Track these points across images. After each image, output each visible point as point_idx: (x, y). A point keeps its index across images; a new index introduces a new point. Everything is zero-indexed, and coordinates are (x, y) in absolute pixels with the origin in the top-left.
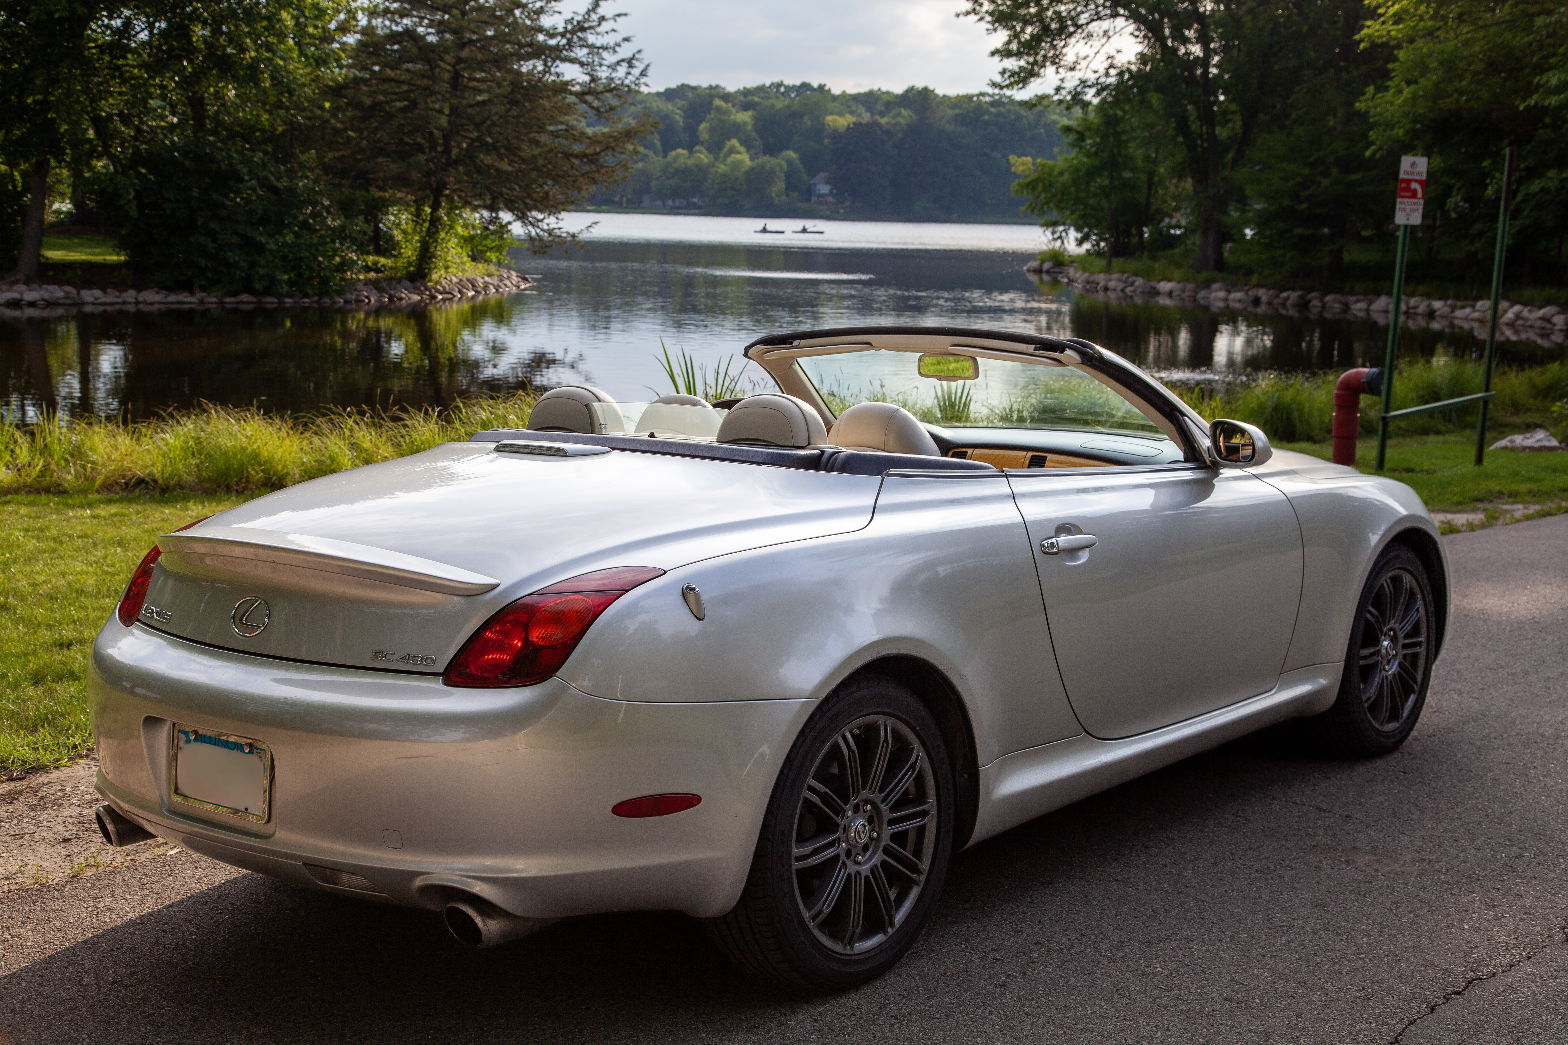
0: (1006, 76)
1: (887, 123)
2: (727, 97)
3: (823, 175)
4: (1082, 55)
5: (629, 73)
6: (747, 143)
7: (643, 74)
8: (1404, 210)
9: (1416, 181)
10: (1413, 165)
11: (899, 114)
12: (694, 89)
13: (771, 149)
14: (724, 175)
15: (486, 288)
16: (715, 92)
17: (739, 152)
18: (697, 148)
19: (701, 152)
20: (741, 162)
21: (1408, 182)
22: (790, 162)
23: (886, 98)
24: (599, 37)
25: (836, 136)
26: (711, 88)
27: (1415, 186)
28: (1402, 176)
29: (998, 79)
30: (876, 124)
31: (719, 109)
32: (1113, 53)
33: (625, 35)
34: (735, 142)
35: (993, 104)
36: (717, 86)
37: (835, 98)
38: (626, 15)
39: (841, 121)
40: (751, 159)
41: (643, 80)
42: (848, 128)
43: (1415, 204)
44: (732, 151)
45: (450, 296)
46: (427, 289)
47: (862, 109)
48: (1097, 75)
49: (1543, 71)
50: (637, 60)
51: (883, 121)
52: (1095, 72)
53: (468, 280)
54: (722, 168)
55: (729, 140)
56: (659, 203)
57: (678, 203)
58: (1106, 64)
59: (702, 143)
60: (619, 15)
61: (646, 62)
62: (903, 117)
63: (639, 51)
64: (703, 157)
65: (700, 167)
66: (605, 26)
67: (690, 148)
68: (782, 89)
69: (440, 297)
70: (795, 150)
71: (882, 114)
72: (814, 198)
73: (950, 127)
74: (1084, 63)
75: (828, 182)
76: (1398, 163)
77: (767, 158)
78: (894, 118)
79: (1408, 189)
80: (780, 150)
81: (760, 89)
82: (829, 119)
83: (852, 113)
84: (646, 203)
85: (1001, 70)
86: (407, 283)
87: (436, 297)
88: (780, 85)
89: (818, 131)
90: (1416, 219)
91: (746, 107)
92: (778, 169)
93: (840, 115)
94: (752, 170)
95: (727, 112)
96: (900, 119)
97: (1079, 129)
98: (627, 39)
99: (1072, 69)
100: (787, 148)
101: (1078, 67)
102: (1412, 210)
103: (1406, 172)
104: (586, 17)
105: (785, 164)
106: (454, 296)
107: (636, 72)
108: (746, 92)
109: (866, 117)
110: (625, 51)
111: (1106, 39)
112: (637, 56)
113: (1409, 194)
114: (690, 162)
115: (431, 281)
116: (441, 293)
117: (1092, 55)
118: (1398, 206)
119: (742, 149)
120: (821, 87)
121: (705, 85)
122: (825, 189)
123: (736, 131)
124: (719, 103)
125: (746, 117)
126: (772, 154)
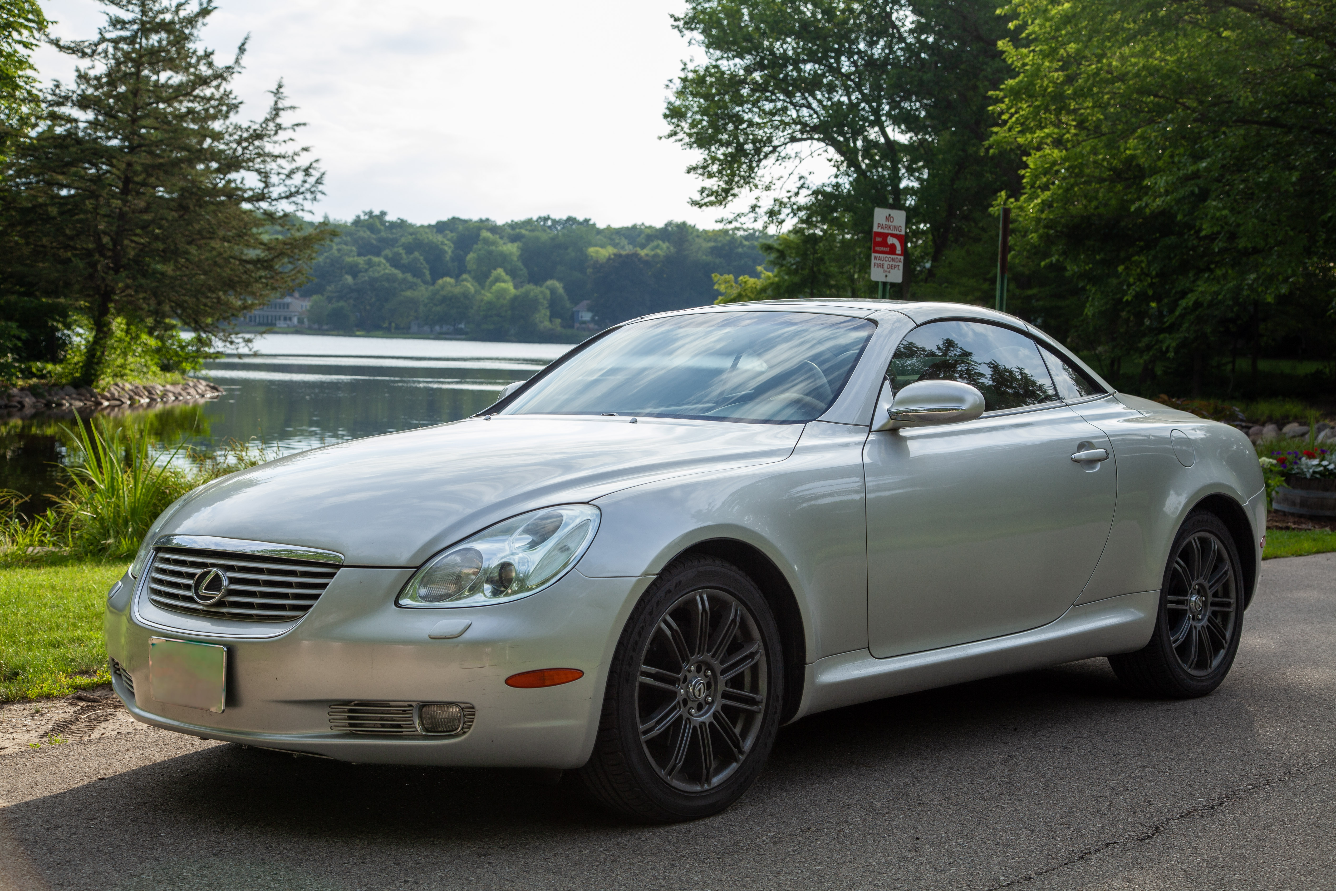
1: (647, 255)
2: (494, 229)
3: (585, 303)
4: (777, 176)
5: (305, 182)
6: (513, 273)
7: (319, 182)
8: (880, 266)
9: (893, 236)
10: (889, 219)
11: (657, 247)
12: (465, 222)
13: (536, 279)
14: (490, 303)
16: (484, 224)
17: (504, 281)
18: (465, 276)
19: (466, 280)
20: (505, 290)
21: (884, 235)
22: (553, 291)
23: (648, 231)
24: (276, 145)
25: (598, 266)
26: (481, 221)
27: (892, 241)
28: (877, 229)
29: (697, 197)
30: (636, 255)
31: (486, 241)
32: (805, 174)
33: (305, 146)
34: (500, 271)
36: (487, 220)
37: (599, 232)
38: (304, 124)
39: (601, 253)
40: (516, 287)
41: (320, 187)
42: (609, 259)
43: (894, 261)
44: (498, 280)
46: (92, 395)
47: (624, 242)
48: (789, 195)
50: (314, 169)
51: (643, 253)
52: (789, 191)
53: (147, 388)
54: (488, 296)
55: (495, 269)
56: (426, 329)
57: (445, 329)
58: (799, 184)
59: (469, 272)
60: (298, 125)
61: (322, 171)
62: (661, 249)
63: (317, 161)
64: (469, 285)
65: (465, 295)
66: (283, 135)
67: (457, 277)
68: (549, 223)
69: (107, 404)
70: (559, 279)
71: (643, 247)
72: (577, 326)
73: (709, 259)
74: (779, 184)
75: (590, 309)
77: (531, 287)
78: (653, 249)
79: (884, 243)
80: (545, 279)
81: (529, 222)
82: (592, 250)
83: (615, 245)
84: (413, 329)
85: (700, 189)
86: (70, 390)
87: (100, 404)
88: (546, 219)
89: (582, 262)
91: (514, 239)
92: (541, 296)
93: (603, 246)
94: (515, 298)
95: (494, 243)
96: (658, 251)
97: (781, 248)
98: (305, 149)
99: (768, 188)
100: (552, 277)
101: (773, 187)
103: (880, 226)
104: (264, 125)
105: (548, 292)
107: (312, 180)
108: (513, 226)
109: (628, 249)
110: (303, 161)
111: (798, 160)
112: (314, 165)
113: (886, 249)
114: (457, 290)
115: (97, 387)
117: (786, 176)
118: (873, 261)
119: (507, 278)
120: (587, 221)
122: (587, 316)
123: (502, 260)
124: (485, 234)
125: (512, 249)
126: (536, 283)
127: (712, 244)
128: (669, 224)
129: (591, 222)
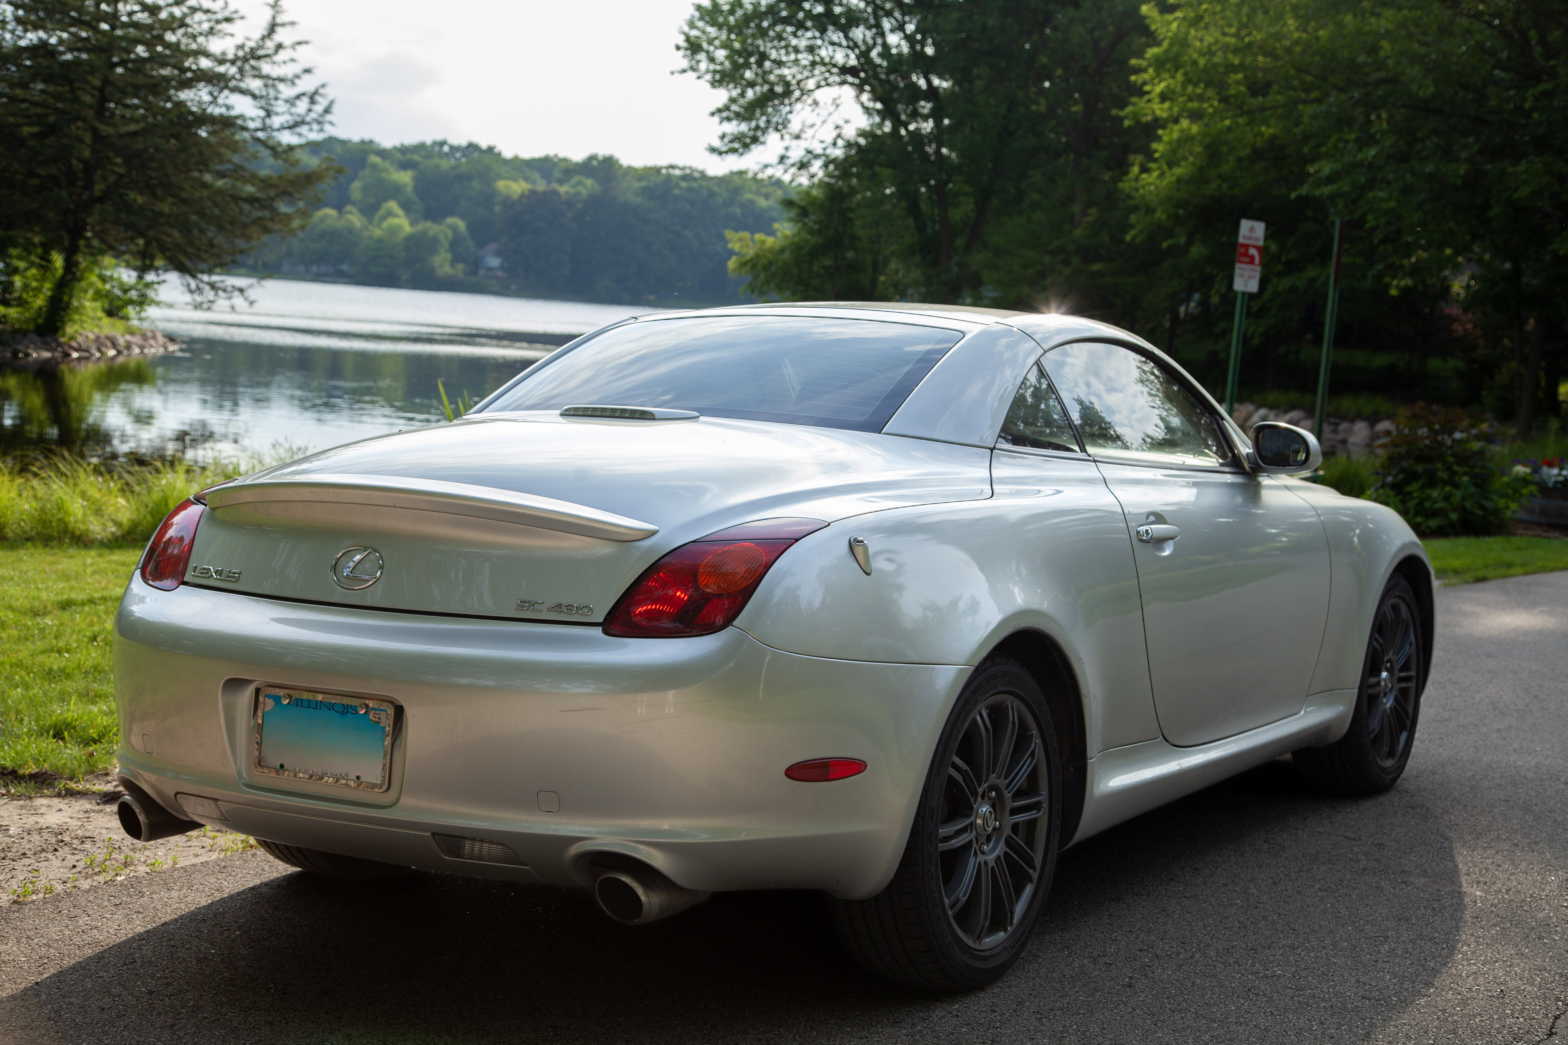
0: (726, 140)
1: (567, 193)
2: (383, 153)
3: (493, 246)
4: (809, 123)
5: (310, 110)
6: (406, 206)
7: (327, 111)
8: (1242, 276)
9: (1255, 247)
10: (1252, 229)
11: (580, 183)
12: (344, 143)
13: (434, 214)
14: (380, 240)
15: (128, 347)
16: (369, 146)
17: (397, 216)
18: (348, 208)
19: (351, 213)
20: (400, 228)
21: (1247, 246)
22: (454, 229)
23: (563, 165)
24: (276, 67)
25: (508, 203)
26: (363, 142)
27: (1253, 252)
28: (1241, 240)
29: (717, 143)
30: (555, 193)
31: (374, 167)
32: (841, 123)
33: (306, 66)
34: (393, 205)
35: (684, 178)
36: (371, 142)
37: (507, 162)
38: (306, 43)
39: (516, 188)
40: (412, 224)
41: (328, 117)
42: (522, 196)
43: (1252, 270)
44: (390, 214)
45: (85, 354)
46: (59, 345)
47: (536, 176)
48: (824, 145)
49: (1313, 161)
50: (321, 95)
51: (563, 189)
52: (822, 142)
53: (107, 338)
54: (377, 233)
55: (386, 201)
56: (301, 268)
57: (323, 269)
58: (834, 134)
59: (354, 204)
60: (299, 43)
61: (330, 98)
62: (585, 186)
63: (323, 86)
64: (355, 219)
65: (350, 230)
66: (282, 56)
67: (339, 207)
68: (446, 149)
69: (75, 355)
70: (462, 217)
71: (561, 182)
72: (482, 272)
73: (638, 200)
74: (809, 133)
75: (498, 254)
76: (1237, 226)
77: (429, 224)
78: (574, 187)
79: (1246, 254)
80: (444, 216)
81: (421, 147)
82: (501, 185)
83: (526, 179)
84: (286, 267)
85: (720, 133)
86: (36, 338)
87: (69, 355)
88: (443, 143)
89: (489, 197)
90: (1253, 286)
91: (405, 166)
92: (442, 237)
93: (514, 180)
94: (410, 238)
95: (383, 170)
96: (581, 189)
97: (802, 203)
98: (307, 71)
99: (798, 137)
100: (453, 214)
101: (804, 136)
102: (1250, 277)
103: (1245, 237)
104: (261, 43)
105: (449, 231)
106: (92, 355)
107: (319, 108)
108: (404, 150)
109: (541, 186)
110: (306, 84)
111: (834, 106)
112: (321, 91)
113: (1247, 260)
114: (340, 224)
115: (63, 336)
116: (76, 350)
117: (819, 123)
118: (1237, 271)
119: (400, 212)
120: (491, 149)
121: (356, 137)
122: (494, 262)
123: (394, 191)
124: (375, 159)
125: (405, 178)
126: (434, 220)
127: (644, 184)
128: (593, 158)
129: (496, 151)
